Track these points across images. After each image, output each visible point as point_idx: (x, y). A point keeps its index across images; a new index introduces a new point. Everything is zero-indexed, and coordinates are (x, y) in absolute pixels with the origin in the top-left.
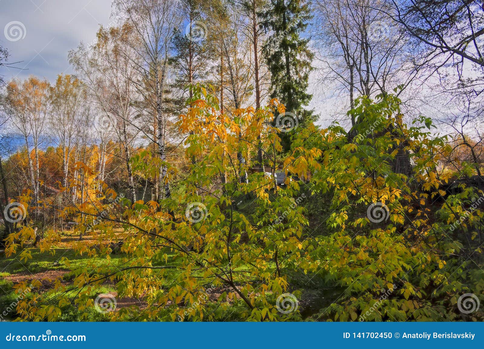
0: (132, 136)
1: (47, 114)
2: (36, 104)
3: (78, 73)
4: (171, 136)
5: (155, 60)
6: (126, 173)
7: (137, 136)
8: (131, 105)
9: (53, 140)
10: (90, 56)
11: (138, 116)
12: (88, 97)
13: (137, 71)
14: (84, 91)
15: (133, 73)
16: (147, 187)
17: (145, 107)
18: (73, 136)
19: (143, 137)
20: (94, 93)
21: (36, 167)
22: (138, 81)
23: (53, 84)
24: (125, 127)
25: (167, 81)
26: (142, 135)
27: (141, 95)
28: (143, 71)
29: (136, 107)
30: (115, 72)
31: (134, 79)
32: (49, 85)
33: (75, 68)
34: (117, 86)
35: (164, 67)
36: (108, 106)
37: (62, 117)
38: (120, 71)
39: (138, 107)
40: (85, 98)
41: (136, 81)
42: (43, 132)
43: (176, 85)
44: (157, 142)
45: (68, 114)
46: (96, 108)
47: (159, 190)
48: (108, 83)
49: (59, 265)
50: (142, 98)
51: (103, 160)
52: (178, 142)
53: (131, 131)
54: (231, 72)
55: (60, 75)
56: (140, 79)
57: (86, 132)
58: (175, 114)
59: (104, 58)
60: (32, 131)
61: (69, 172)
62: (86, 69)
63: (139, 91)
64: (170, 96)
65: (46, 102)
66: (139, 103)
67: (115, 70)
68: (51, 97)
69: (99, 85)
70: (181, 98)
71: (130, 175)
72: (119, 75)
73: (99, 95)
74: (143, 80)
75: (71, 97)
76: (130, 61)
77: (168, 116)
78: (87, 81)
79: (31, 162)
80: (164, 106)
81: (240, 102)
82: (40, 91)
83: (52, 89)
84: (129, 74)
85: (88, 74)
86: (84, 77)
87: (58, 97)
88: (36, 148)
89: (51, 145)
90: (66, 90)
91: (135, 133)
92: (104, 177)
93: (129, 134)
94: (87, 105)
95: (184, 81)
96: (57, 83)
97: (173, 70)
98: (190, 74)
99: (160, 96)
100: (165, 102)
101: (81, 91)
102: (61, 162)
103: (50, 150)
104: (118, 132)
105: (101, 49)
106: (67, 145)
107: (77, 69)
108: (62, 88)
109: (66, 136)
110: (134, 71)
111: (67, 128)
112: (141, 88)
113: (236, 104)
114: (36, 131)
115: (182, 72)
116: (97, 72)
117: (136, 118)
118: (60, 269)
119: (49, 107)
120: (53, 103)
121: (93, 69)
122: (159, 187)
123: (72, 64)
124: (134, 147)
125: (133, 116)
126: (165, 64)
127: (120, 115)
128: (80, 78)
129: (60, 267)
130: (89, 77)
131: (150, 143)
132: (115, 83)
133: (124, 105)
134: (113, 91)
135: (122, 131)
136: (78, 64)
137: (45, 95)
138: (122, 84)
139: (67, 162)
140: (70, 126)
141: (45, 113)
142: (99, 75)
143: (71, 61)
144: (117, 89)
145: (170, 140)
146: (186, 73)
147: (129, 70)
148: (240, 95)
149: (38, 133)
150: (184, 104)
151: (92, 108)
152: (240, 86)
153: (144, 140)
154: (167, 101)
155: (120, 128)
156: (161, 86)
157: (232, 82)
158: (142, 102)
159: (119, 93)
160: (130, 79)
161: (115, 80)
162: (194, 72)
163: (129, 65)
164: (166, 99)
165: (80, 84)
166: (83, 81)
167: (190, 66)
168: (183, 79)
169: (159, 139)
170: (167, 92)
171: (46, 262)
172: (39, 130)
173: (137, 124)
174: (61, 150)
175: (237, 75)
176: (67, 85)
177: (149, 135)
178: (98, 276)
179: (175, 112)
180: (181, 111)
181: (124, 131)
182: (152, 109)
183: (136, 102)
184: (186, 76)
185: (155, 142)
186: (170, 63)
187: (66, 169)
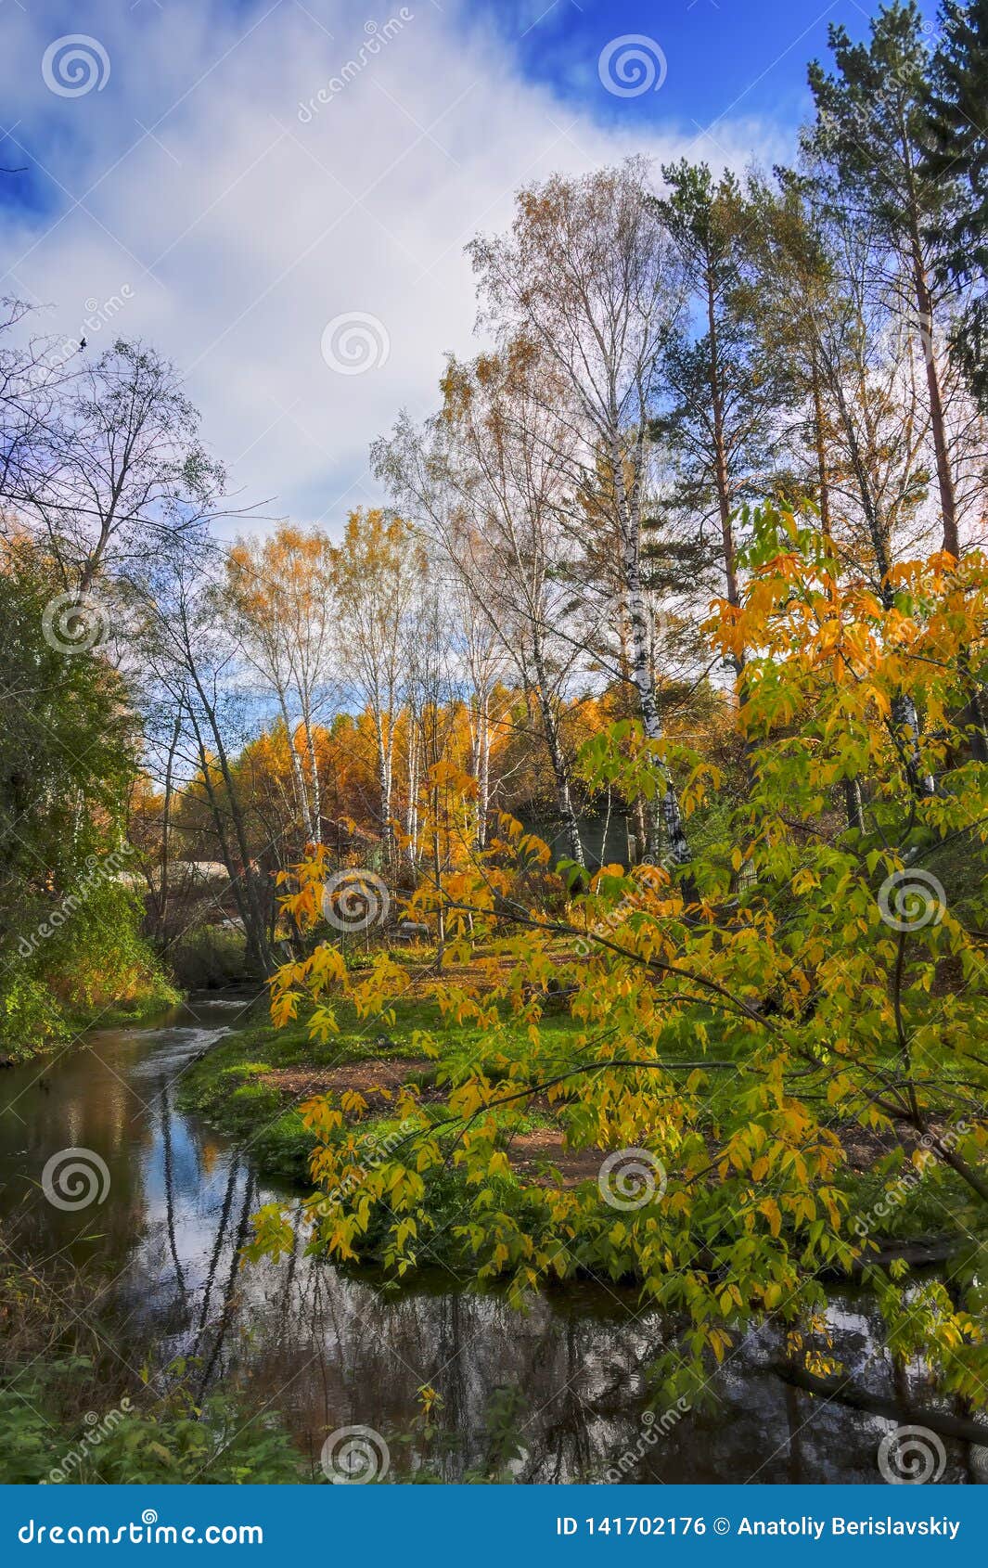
0: (560, 666)
1: (327, 626)
2: (298, 602)
3: (400, 500)
4: (672, 655)
5: (611, 432)
6: (548, 775)
7: (573, 667)
8: (549, 575)
9: (348, 696)
10: (427, 448)
11: (573, 606)
12: (431, 565)
13: (561, 474)
14: (419, 550)
15: (548, 482)
16: (613, 814)
17: (590, 577)
18: (399, 681)
19: (592, 668)
20: (446, 553)
21: (312, 773)
22: (566, 501)
23: (338, 541)
24: (536, 643)
25: (650, 492)
26: (585, 661)
27: (577, 541)
28: (577, 471)
29: (565, 579)
30: (498, 485)
31: (553, 497)
32: (327, 543)
33: (390, 488)
34: (506, 526)
35: (639, 450)
36: (486, 586)
37: (367, 630)
38: (511, 481)
39: (571, 578)
40: (424, 571)
41: (559, 504)
42: (320, 676)
43: (678, 499)
44: (633, 678)
45: (382, 619)
46: (454, 594)
47: (649, 824)
48: (481, 520)
49: (390, 1046)
50: (579, 553)
51: (483, 743)
52: (695, 674)
53: (556, 654)
54: (851, 437)
55: (355, 512)
56: (570, 496)
57: (432, 666)
58: (680, 588)
59: (466, 448)
60: (293, 675)
61: (395, 782)
62: (419, 487)
63: (570, 532)
64: (661, 536)
65: (323, 592)
66: (573, 566)
67: (497, 479)
68: (334, 576)
69: (457, 529)
70: (696, 538)
71: (562, 781)
72: (511, 491)
73: (460, 556)
74: (579, 496)
75: (385, 571)
76: (539, 447)
77: (660, 595)
78: (424, 521)
79: (298, 761)
80: (646, 568)
81: (887, 527)
82: (306, 565)
83: (335, 555)
84: (538, 484)
85: (426, 499)
86: (415, 511)
87: (354, 574)
88: (307, 721)
89: (342, 710)
90: (372, 555)
91: (566, 657)
92: (490, 792)
93: (548, 663)
94: (430, 589)
95: (700, 485)
96: (348, 537)
97: (665, 454)
98: (718, 460)
99: (633, 540)
100: (648, 556)
101: (412, 549)
102: (373, 753)
103: (341, 723)
104: (520, 659)
105: (455, 424)
106: (384, 708)
107: (396, 491)
108: (362, 549)
109: (380, 681)
110: (552, 474)
111: (382, 660)
112: (574, 523)
113: (875, 535)
114: (305, 674)
115: (694, 458)
116: (450, 493)
117: (566, 612)
118: (393, 1058)
119: (333, 605)
120: (339, 593)
121: (438, 484)
122: (648, 814)
123: (381, 478)
124: (565, 700)
125: (557, 609)
126: (640, 441)
127: (521, 606)
128: (405, 516)
129: (394, 1051)
130: (429, 508)
131: (612, 685)
132: (501, 516)
133: (530, 577)
134: (497, 542)
135: (529, 654)
136: (399, 477)
137: (318, 574)
138: (520, 519)
139: (387, 755)
140: (388, 652)
141: (323, 624)
142: (457, 499)
143: (379, 471)
144: (507, 532)
145: (671, 669)
146: (707, 460)
147: (538, 473)
148: (885, 503)
149: (309, 679)
150: (707, 556)
151: (445, 596)
152: (882, 476)
153: (593, 674)
154: (655, 552)
155: (522, 649)
156: (634, 508)
157: (857, 467)
158: (581, 564)
159: (513, 543)
160: (541, 500)
161: (500, 507)
162: (731, 452)
163: (536, 460)
164: (649, 546)
165: (406, 532)
166: (413, 522)
167: (718, 434)
168: (698, 477)
169: (638, 669)
170: (654, 524)
171: (357, 1038)
172: (311, 672)
173: (571, 631)
174: (372, 724)
175: (870, 443)
176: (373, 539)
177: (607, 659)
178: (511, 1084)
179: (681, 581)
180: (699, 576)
181: (537, 655)
182: (610, 581)
183: (562, 566)
184: (708, 468)
185: (625, 678)
186: (656, 437)
187: (388, 774)
